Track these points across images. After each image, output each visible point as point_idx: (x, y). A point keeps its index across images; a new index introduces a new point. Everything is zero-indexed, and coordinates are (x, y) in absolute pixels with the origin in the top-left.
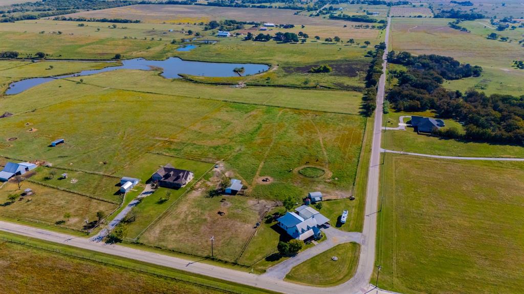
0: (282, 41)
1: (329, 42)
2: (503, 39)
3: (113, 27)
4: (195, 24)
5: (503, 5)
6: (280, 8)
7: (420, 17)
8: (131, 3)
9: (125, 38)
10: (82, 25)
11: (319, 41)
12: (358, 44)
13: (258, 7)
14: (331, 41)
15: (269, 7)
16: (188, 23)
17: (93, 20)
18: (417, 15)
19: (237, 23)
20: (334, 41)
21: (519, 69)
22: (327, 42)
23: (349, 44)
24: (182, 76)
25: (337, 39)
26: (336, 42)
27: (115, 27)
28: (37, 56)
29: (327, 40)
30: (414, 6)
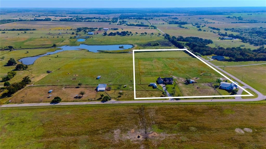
0: (122, 35)
1: (143, 35)
2: (204, 31)
3: (24, 33)
4: (68, 30)
5: (189, 19)
6: (98, 21)
7: (163, 24)
8: (14, 21)
9: (41, 37)
10: (4, 33)
11: (137, 35)
12: (156, 35)
13: (87, 21)
14: (144, 34)
15: (93, 21)
16: (64, 30)
17: (6, 30)
18: (162, 23)
19: (89, 29)
20: (145, 34)
21: (221, 40)
22: (142, 35)
23: (152, 35)
24: (101, 51)
25: (146, 33)
26: (145, 35)
27: (25, 33)
28: (8, 48)
29: (141, 34)
30: (157, 20)
